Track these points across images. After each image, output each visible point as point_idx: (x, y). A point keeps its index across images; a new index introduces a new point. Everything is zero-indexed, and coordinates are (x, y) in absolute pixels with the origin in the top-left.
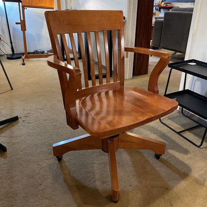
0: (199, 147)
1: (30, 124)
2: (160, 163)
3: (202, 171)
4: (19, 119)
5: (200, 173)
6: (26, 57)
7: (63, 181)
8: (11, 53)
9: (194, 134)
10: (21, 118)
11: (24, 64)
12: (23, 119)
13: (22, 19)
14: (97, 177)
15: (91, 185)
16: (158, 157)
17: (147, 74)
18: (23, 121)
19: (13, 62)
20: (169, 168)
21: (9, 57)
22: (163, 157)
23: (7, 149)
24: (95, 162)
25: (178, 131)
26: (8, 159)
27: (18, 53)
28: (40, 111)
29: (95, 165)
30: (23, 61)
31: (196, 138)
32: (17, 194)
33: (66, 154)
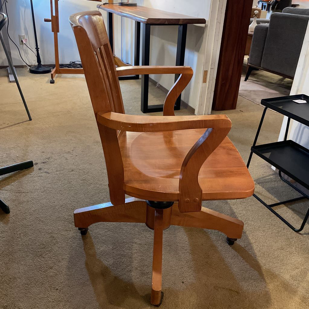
0: (298, 231)
1: (48, 175)
2: (233, 252)
3: (297, 271)
4: (34, 166)
5: (294, 273)
6: (56, 72)
7: (84, 266)
8: (37, 64)
9: (293, 210)
10: (37, 164)
11: (52, 82)
12: (40, 166)
13: (54, 15)
14: (135, 264)
15: (124, 277)
16: (231, 242)
17: (235, 109)
18: (40, 169)
19: (38, 77)
20: (246, 261)
21: (33, 69)
22: (239, 242)
23: (11, 210)
24: (136, 240)
25: (269, 203)
26: (9, 225)
27: (46, 64)
28: (66, 156)
29: (135, 245)
30: (52, 78)
31: (296, 217)
32: (15, 278)
33: (94, 225)
